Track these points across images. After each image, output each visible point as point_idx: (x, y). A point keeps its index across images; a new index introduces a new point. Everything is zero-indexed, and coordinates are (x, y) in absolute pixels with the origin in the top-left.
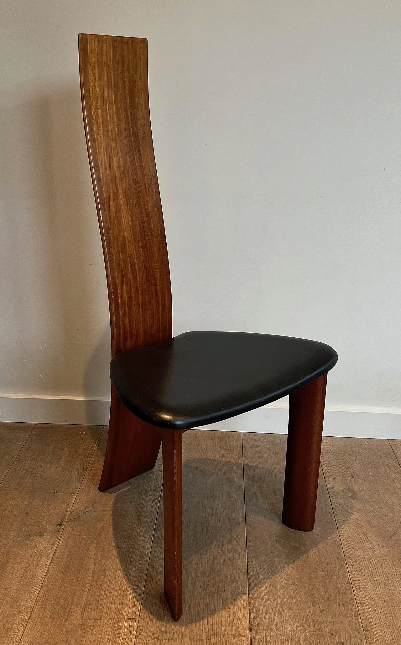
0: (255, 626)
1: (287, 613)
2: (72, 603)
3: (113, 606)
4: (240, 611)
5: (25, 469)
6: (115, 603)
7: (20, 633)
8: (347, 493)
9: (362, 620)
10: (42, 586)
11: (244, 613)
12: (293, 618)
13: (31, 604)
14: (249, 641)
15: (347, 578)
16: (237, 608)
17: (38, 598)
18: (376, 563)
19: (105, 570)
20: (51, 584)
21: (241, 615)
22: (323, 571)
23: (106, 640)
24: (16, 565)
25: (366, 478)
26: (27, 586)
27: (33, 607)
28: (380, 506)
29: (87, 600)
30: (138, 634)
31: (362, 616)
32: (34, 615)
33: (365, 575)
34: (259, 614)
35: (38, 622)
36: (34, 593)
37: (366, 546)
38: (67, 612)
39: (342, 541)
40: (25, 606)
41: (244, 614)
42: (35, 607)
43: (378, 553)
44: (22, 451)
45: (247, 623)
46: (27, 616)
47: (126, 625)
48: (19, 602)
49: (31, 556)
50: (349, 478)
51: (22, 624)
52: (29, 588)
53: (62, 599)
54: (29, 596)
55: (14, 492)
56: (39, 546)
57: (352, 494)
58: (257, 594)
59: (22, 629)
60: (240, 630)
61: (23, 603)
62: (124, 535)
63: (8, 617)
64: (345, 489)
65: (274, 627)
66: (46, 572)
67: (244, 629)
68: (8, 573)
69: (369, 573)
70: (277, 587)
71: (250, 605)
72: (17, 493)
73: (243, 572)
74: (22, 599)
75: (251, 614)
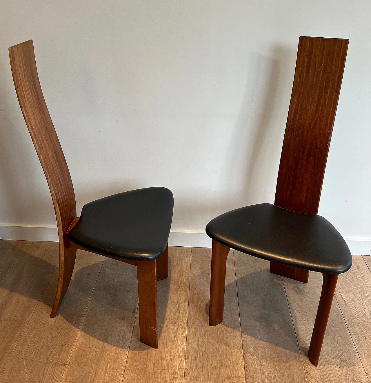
0: (248, 371)
2: (147, 360)
3: (170, 362)
4: (239, 363)
6: (171, 360)
7: (122, 378)
8: (295, 289)
10: (129, 351)
11: (241, 364)
12: (268, 367)
13: (124, 361)
14: (245, 380)
16: (238, 361)
17: (128, 357)
23: (168, 381)
27: (126, 363)
28: (314, 298)
29: (155, 358)
30: (185, 377)
31: (304, 364)
32: (127, 368)
34: (249, 365)
35: (130, 372)
36: (125, 355)
37: (306, 323)
38: (145, 365)
39: (293, 320)
42: (128, 363)
45: (244, 370)
46: (123, 368)
47: (178, 373)
48: (118, 359)
49: (120, 332)
51: (122, 373)
52: (122, 352)
54: (123, 356)
56: (124, 326)
57: (298, 290)
58: (248, 353)
59: (122, 376)
60: (240, 374)
61: (120, 361)
62: (171, 319)
63: (113, 369)
64: (294, 287)
65: (258, 372)
66: (130, 342)
67: (242, 373)
73: (239, 339)
74: (119, 359)
75: (245, 364)
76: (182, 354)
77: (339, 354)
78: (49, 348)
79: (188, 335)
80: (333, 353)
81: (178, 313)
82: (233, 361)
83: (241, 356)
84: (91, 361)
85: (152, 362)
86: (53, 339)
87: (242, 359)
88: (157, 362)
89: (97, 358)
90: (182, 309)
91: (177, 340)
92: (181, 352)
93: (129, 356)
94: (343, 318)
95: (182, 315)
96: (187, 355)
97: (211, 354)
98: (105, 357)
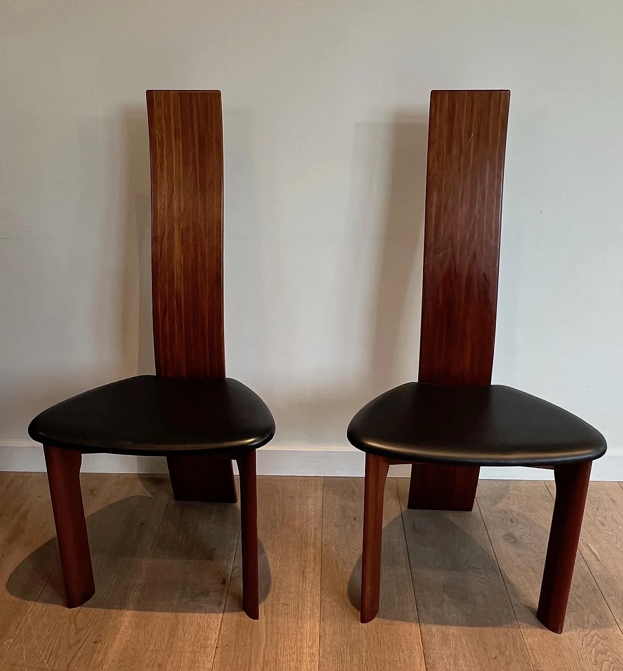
2: (250, 663)
3: (291, 664)
4: (416, 663)
6: (293, 661)
8: (508, 538)
10: (217, 647)
13: (209, 665)
16: (414, 660)
17: (215, 659)
19: (277, 628)
20: (225, 645)
21: (418, 666)
24: (186, 628)
25: (526, 522)
26: (201, 647)
29: (264, 659)
36: (210, 655)
39: (507, 588)
40: (203, 668)
41: (421, 665)
48: (197, 663)
50: (509, 523)
52: (204, 650)
53: (240, 659)
54: (205, 657)
56: (206, 606)
57: (513, 540)
58: (431, 645)
61: (201, 665)
62: (290, 592)
64: (505, 534)
66: (218, 632)
68: (179, 636)
71: (425, 657)
74: (199, 662)
75: (427, 665)
76: (313, 650)
77: (593, 643)
78: (70, 647)
79: (322, 618)
80: (583, 640)
81: (303, 582)
83: (419, 651)
84: (147, 666)
86: (78, 630)
87: (421, 656)
88: (267, 664)
89: (159, 661)
90: (310, 576)
91: (303, 627)
92: (311, 647)
93: (218, 656)
94: (594, 583)
95: (310, 586)
96: (321, 652)
97: (364, 649)
98: (173, 659)
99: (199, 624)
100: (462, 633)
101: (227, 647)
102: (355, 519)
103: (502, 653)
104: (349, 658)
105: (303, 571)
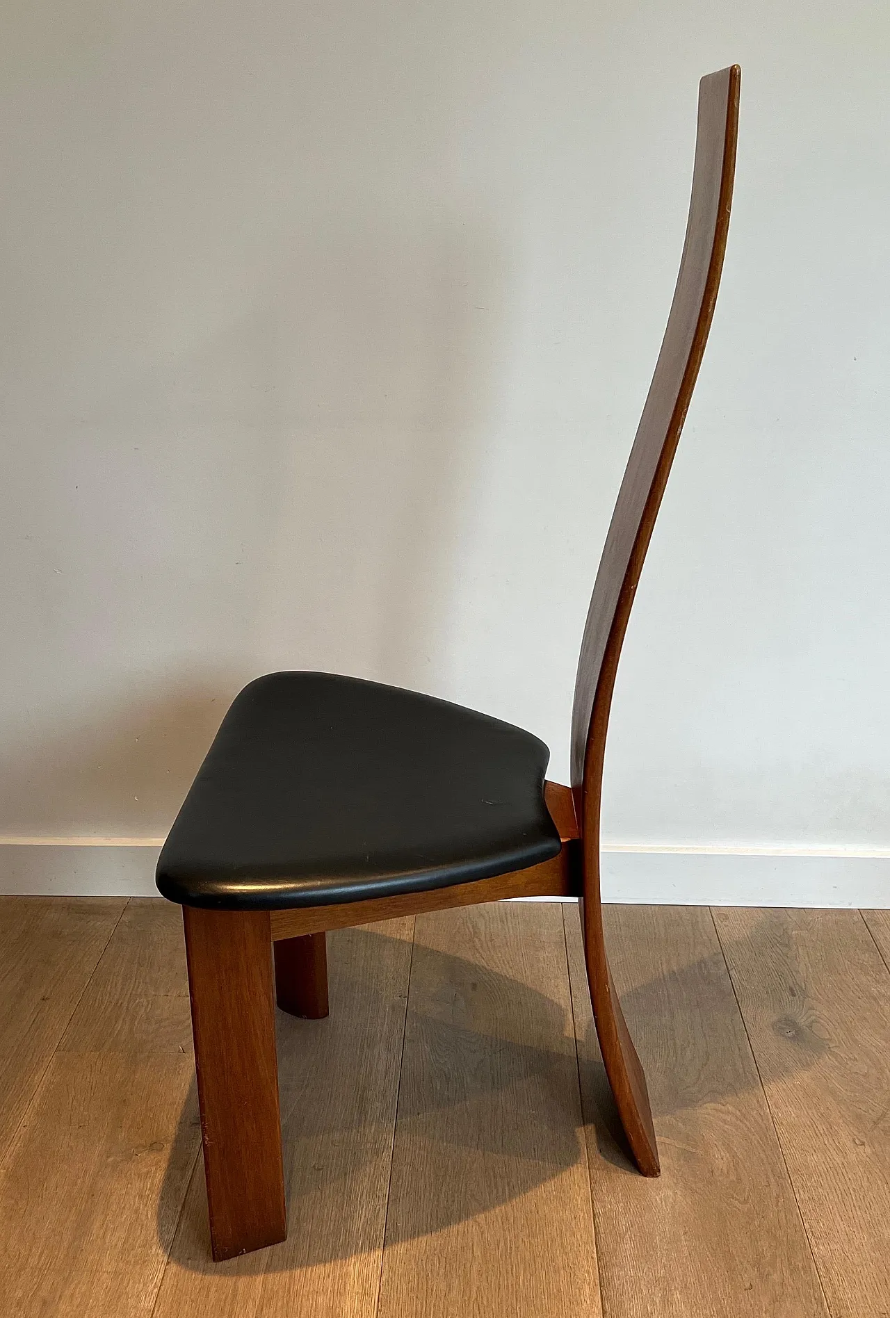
1: (677, 1296)
2: (235, 1296)
3: (320, 1300)
4: (582, 1297)
5: (114, 1002)
6: (325, 1292)
8: (783, 1029)
9: (829, 1305)
11: (591, 1301)
12: (692, 1307)
13: (148, 1303)
15: (795, 1216)
16: (577, 1290)
17: (162, 1287)
18: (850, 1179)
19: (298, 1219)
20: (186, 1256)
21: (585, 1305)
22: (745, 1202)
24: (109, 1218)
25: (820, 995)
26: (136, 1263)
27: (154, 1311)
28: (851, 1056)
29: (264, 1289)
31: (829, 1294)
33: (831, 1207)
34: (622, 1302)
36: (153, 1279)
37: (828, 1145)
39: (779, 1135)
40: (135, 1308)
41: (592, 1304)
42: (158, 1310)
43: (852, 1157)
44: (102, 962)
49: (141, 1196)
50: (787, 995)
52: (141, 1268)
54: (142, 1285)
55: (93, 1053)
56: (155, 1173)
57: (793, 1032)
58: (616, 1258)
62: (332, 1142)
64: (780, 1021)
66: (174, 1231)
68: (94, 1237)
69: (838, 1202)
70: (655, 1241)
71: (603, 1284)
72: (99, 1055)
73: (582, 1210)
74: (127, 1294)
75: (605, 1302)
79: (393, 1200)
81: (360, 1120)
82: (559, 1290)
83: (589, 1272)
84: (19, 1304)
85: (254, 1300)
87: (594, 1282)
88: (270, 1300)
89: (43, 1293)
90: (375, 1107)
91: (351, 1218)
92: (366, 1262)
93: (167, 1281)
96: (386, 1272)
97: (475, 1267)
98: (75, 1288)
99: (137, 1211)
100: (682, 1232)
101: (190, 1261)
102: (474, 986)
103: (764, 1277)
104: (443, 1286)
105: (362, 1097)
